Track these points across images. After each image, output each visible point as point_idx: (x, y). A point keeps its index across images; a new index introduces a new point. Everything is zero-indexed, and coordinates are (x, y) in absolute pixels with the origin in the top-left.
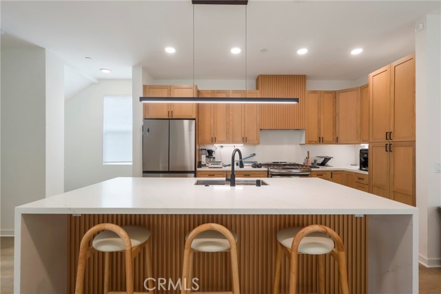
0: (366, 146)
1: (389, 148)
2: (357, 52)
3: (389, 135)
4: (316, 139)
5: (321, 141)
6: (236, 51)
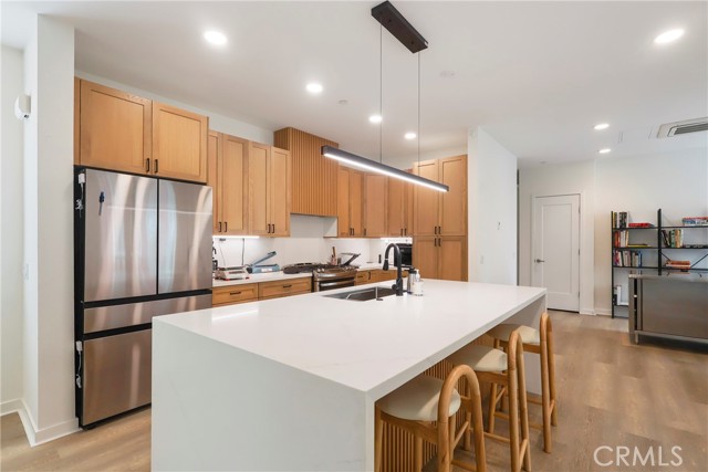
0: (408, 240)
1: (438, 243)
2: (410, 136)
3: (437, 230)
4: (347, 231)
5: (351, 233)
6: (314, 88)
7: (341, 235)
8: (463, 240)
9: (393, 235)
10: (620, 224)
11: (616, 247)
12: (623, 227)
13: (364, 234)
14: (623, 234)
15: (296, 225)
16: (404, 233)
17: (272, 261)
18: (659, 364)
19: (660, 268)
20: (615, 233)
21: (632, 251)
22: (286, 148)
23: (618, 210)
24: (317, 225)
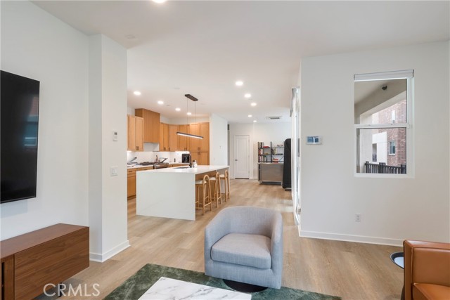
0: (188, 152)
1: (199, 153)
2: (189, 114)
3: (199, 149)
4: (163, 149)
5: (165, 150)
7: (160, 150)
8: (208, 152)
9: (181, 150)
10: (261, 147)
11: (259, 155)
12: (261, 148)
13: (169, 150)
14: (262, 150)
15: (145, 146)
16: (186, 149)
17: (135, 161)
18: (263, 187)
19: (271, 161)
20: (259, 149)
21: (264, 156)
22: (141, 117)
23: (260, 142)
24: (151, 146)
